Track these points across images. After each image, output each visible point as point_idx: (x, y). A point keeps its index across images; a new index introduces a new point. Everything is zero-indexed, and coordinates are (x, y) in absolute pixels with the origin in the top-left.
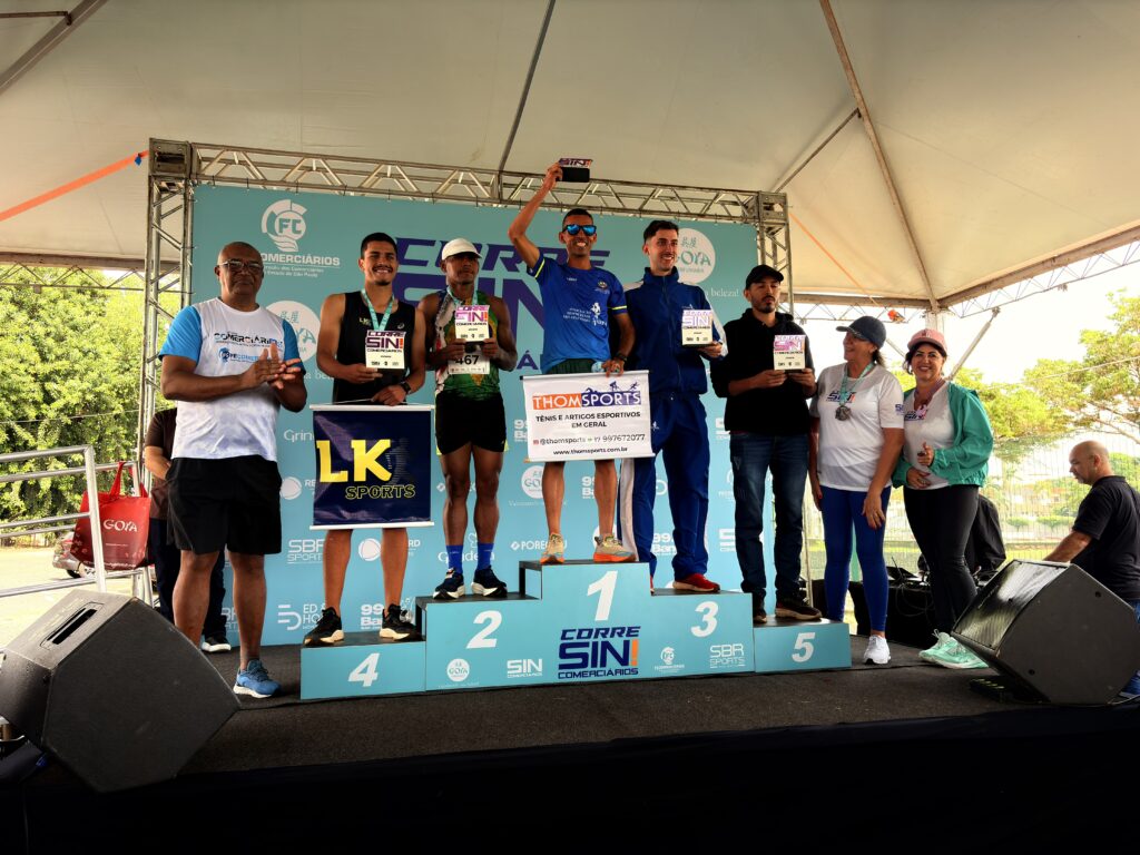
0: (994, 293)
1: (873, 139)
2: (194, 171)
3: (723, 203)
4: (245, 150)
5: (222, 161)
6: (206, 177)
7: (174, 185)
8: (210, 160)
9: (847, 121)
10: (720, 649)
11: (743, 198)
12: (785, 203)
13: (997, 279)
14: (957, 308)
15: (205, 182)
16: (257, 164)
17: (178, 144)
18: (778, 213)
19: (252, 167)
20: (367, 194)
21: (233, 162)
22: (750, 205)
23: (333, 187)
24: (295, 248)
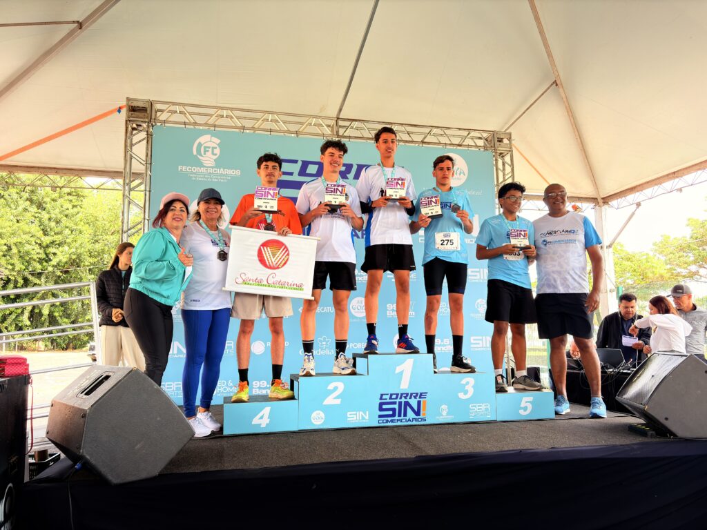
0: (638, 194)
1: (565, 99)
2: (153, 117)
3: (472, 138)
4: (184, 105)
5: (169, 112)
6: (160, 121)
7: (141, 126)
8: (162, 111)
9: (549, 88)
10: (475, 406)
11: (485, 135)
12: (510, 138)
13: (639, 185)
14: (614, 203)
15: (159, 124)
16: (191, 114)
17: (143, 101)
18: (506, 144)
19: (188, 114)
20: (257, 132)
21: (176, 112)
22: (489, 139)
23: (236, 127)
24: (213, 164)
